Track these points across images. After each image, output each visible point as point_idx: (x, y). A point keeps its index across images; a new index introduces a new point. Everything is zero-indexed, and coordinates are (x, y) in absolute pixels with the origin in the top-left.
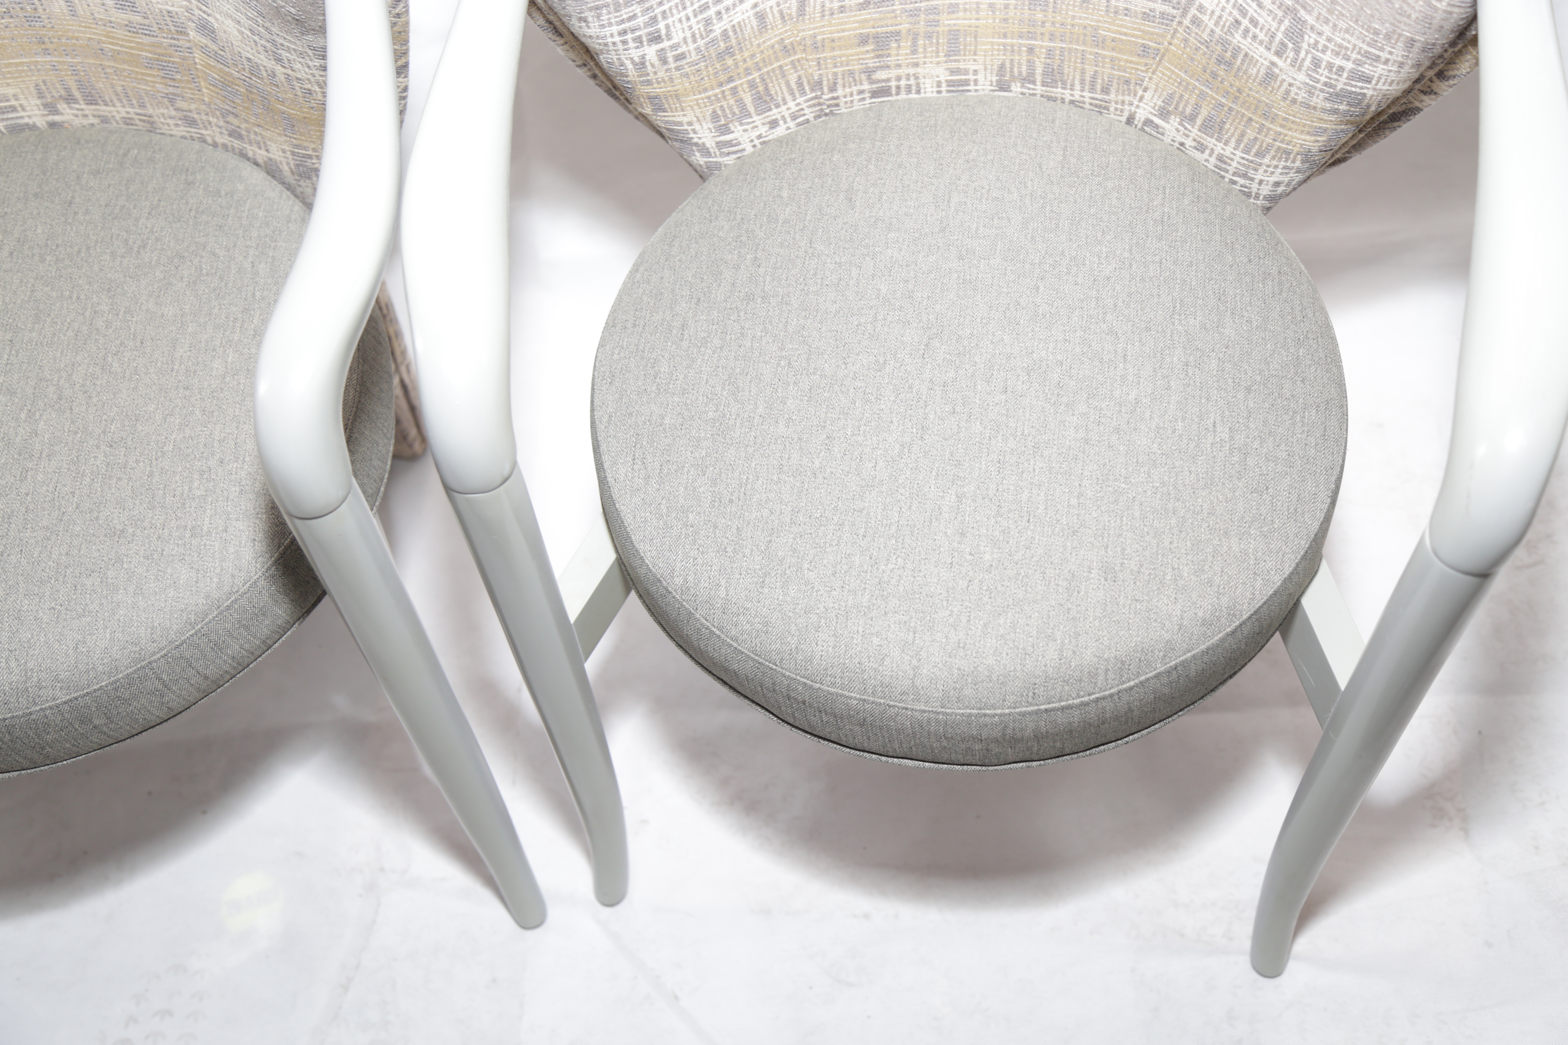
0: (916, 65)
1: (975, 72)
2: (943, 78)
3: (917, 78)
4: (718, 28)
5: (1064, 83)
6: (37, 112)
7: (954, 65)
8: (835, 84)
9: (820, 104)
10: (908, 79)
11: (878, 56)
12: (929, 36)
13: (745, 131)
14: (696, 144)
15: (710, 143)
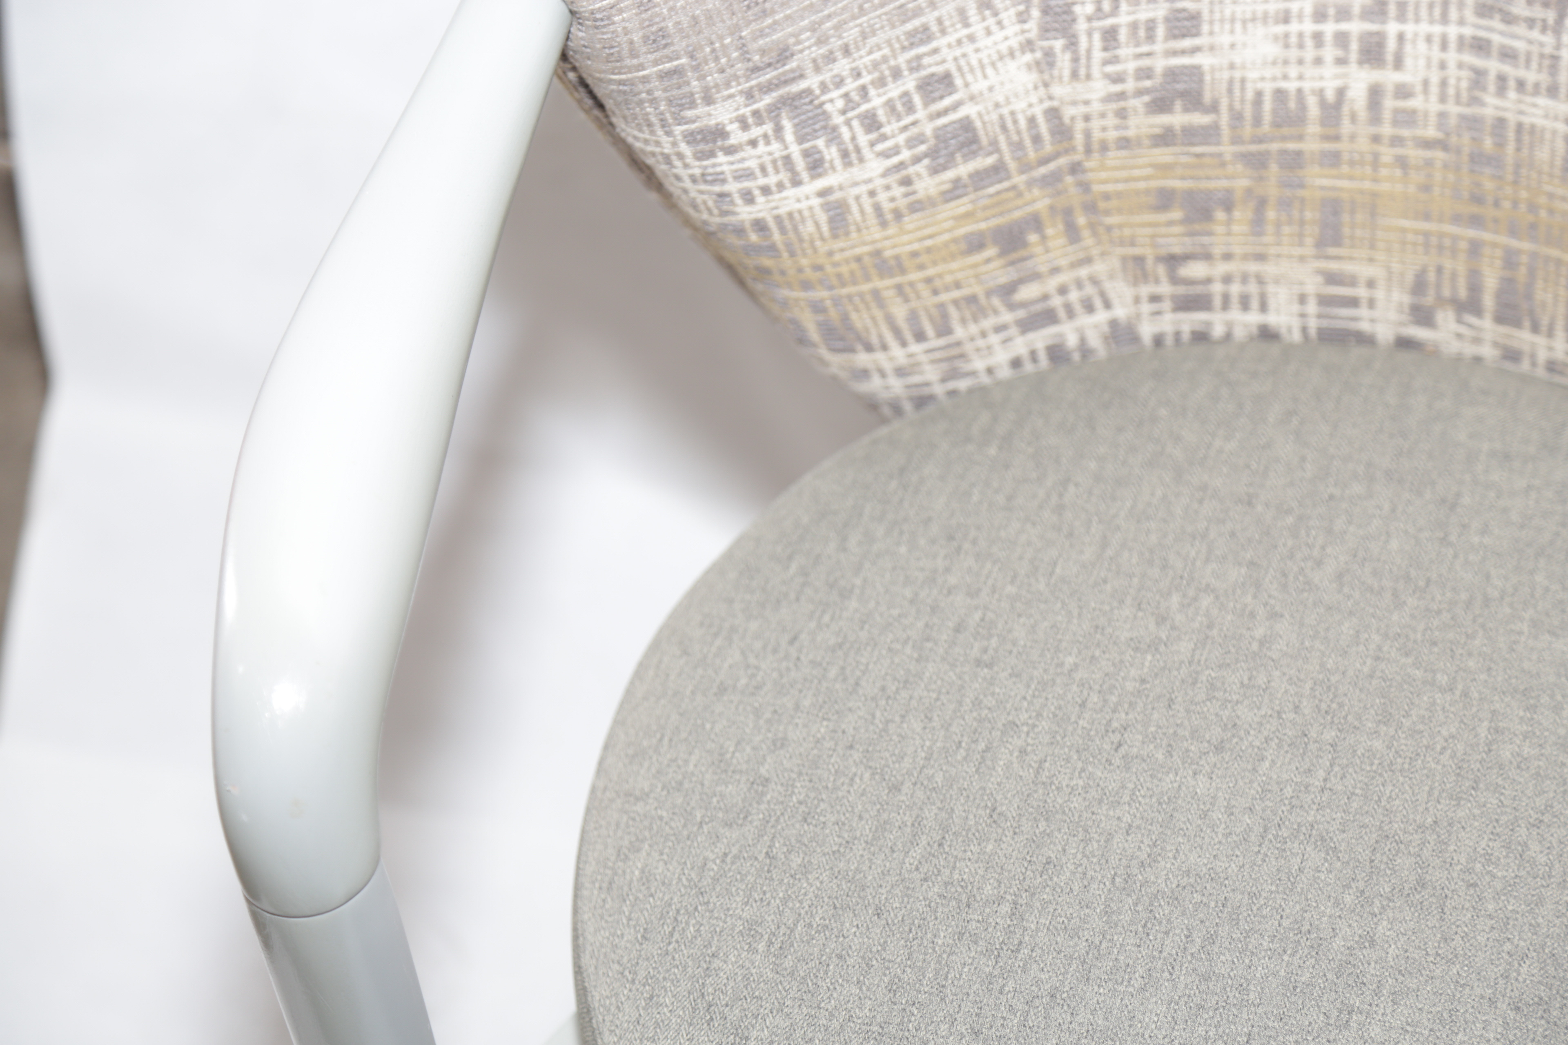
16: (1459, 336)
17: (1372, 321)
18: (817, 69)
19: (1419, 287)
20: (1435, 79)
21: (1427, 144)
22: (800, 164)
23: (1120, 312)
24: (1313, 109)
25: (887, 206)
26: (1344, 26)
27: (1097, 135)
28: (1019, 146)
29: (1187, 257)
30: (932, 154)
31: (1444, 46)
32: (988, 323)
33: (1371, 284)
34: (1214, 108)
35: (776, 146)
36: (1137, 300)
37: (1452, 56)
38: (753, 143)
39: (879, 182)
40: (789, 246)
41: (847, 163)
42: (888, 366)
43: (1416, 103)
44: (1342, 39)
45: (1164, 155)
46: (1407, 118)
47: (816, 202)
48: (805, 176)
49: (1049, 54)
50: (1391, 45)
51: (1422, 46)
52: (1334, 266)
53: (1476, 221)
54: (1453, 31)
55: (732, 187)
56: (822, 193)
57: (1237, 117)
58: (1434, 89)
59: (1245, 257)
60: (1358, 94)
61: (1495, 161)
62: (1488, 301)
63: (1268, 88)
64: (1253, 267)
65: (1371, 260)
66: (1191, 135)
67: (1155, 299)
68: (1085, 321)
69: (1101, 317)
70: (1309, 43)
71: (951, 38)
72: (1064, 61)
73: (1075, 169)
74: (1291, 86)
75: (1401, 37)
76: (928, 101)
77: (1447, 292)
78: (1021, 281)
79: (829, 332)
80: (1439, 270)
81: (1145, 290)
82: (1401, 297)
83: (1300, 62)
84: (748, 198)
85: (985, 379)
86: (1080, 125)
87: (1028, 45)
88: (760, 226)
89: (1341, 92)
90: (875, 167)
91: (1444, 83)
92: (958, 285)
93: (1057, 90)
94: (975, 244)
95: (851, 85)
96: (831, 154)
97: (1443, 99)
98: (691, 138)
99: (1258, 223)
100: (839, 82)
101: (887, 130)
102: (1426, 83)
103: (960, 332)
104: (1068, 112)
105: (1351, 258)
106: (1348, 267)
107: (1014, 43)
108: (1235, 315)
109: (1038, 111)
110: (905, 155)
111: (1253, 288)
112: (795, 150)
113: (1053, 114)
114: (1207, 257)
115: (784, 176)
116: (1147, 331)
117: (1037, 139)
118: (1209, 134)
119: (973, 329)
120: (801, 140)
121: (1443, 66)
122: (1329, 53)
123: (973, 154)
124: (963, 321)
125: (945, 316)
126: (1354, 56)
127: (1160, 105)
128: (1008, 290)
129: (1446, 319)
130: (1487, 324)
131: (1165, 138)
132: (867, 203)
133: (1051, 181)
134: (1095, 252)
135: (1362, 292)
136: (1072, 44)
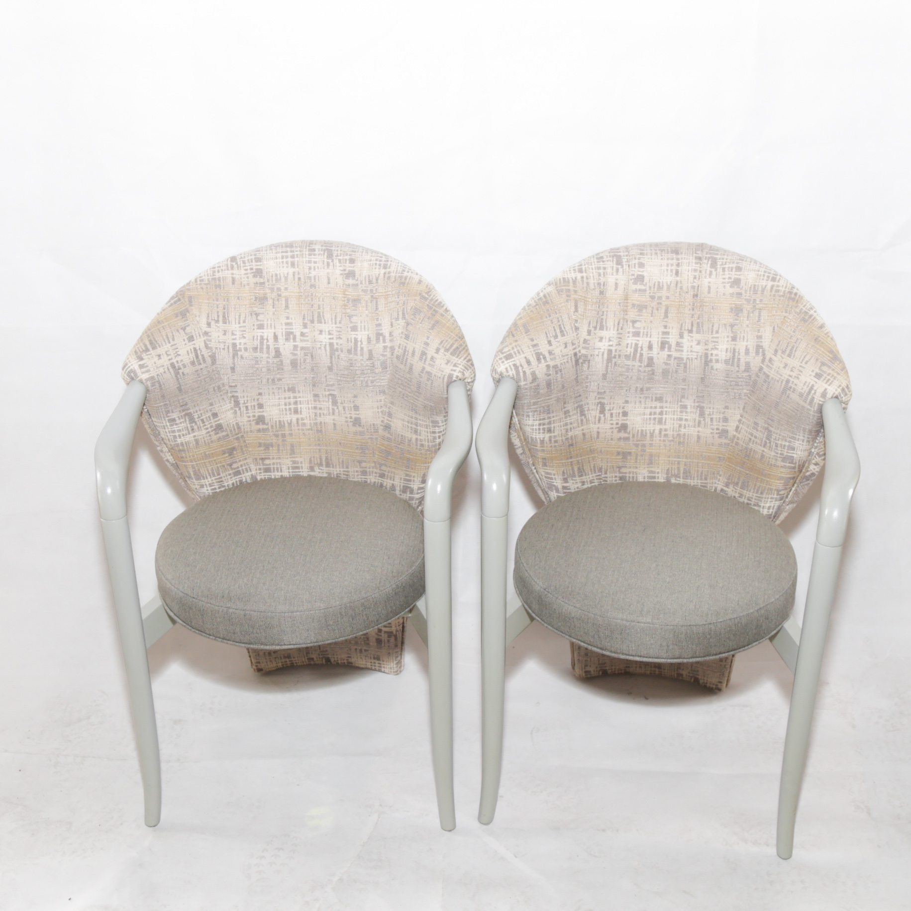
0: (636, 468)
1: (658, 473)
2: (646, 475)
3: (636, 474)
4: (570, 434)
5: (691, 477)
6: (306, 470)
7: (651, 469)
8: (607, 470)
9: (600, 479)
10: (633, 474)
11: (623, 461)
12: (642, 455)
13: (573, 483)
14: (554, 486)
15: (560, 486)
16: (319, 472)
17: (303, 472)
18: (193, 408)
19: (310, 462)
20: (308, 416)
21: (308, 430)
22: (190, 429)
23: (253, 472)
24: (286, 424)
25: (206, 441)
26: (290, 407)
27: (246, 430)
28: (231, 431)
29: (266, 459)
30: (215, 430)
31: (309, 409)
32: (227, 473)
33: (301, 463)
34: (268, 424)
35: (185, 424)
36: (256, 470)
37: (311, 411)
38: (181, 423)
39: (205, 435)
40: (187, 449)
41: (199, 430)
42: (207, 483)
43: (305, 421)
44: (290, 409)
45: (260, 435)
46: (304, 424)
47: (193, 439)
48: (191, 432)
49: (235, 411)
50: (299, 410)
51: (305, 409)
52: (294, 459)
53: (319, 445)
54: (310, 406)
55: (177, 434)
56: (195, 436)
57: (272, 426)
58: (308, 418)
59: (277, 459)
60: (294, 421)
61: (321, 431)
62: (324, 463)
63: (277, 420)
64: (278, 461)
65: (301, 457)
66: (264, 430)
67: (260, 469)
68: (246, 474)
69: (249, 474)
70: (284, 410)
71: (217, 405)
72: (238, 412)
73: (242, 436)
74: (282, 419)
75: (301, 408)
76: (214, 418)
77: (316, 463)
78: (233, 463)
79: (195, 473)
80: (314, 457)
81: (258, 467)
82: (307, 465)
83: (283, 414)
84: (180, 437)
85: (227, 488)
86: (242, 427)
87: (232, 409)
88: (182, 444)
89: (291, 420)
90: (204, 432)
91: (310, 416)
92: (221, 463)
93: (238, 419)
94: (224, 453)
95: (199, 413)
96: (195, 427)
97: (310, 420)
98: (169, 420)
99: (279, 450)
100: (197, 412)
101: (206, 423)
102: (306, 417)
103: (222, 475)
104: (240, 424)
105: (297, 457)
106: (296, 459)
107: (229, 408)
108: (276, 473)
109: (234, 423)
110: (210, 430)
111: (279, 466)
112: (189, 425)
113: (237, 424)
114: (269, 459)
115: (187, 432)
116: (259, 478)
117: (234, 429)
118: (267, 429)
119: (224, 474)
120: (190, 424)
121: (309, 413)
122: (288, 412)
123: (222, 432)
124: (222, 472)
125: (218, 469)
126: (293, 413)
127: (257, 423)
128: (231, 465)
129: (316, 469)
130: (324, 468)
131: (259, 431)
132: (203, 440)
133: (237, 439)
134: (247, 457)
135: (300, 465)
136: (240, 409)
